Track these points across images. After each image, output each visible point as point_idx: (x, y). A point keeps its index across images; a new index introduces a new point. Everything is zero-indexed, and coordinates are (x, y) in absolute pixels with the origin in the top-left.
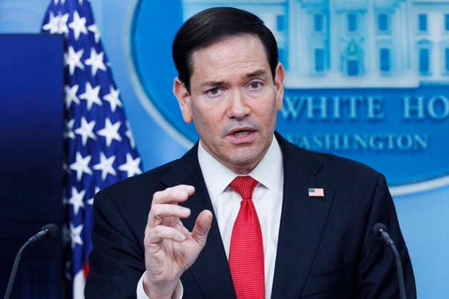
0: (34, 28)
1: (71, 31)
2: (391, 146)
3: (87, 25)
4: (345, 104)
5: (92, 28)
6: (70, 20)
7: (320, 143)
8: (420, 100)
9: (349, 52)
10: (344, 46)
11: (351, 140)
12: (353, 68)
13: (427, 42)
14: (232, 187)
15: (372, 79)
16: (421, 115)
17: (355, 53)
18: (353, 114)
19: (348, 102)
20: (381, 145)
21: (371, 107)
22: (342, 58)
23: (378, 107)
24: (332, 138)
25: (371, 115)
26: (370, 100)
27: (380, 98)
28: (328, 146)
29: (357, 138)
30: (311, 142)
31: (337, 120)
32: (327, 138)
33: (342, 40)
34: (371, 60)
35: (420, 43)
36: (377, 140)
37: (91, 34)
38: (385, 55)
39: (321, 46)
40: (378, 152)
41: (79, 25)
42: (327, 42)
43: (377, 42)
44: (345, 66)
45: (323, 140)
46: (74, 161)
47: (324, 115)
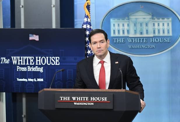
0: (81, 28)
1: (87, 27)
2: (148, 47)
3: (90, 26)
4: (140, 40)
5: (91, 27)
6: (87, 26)
7: (136, 47)
8: (154, 39)
9: (140, 30)
10: (140, 29)
11: (141, 46)
12: (141, 33)
13: (155, 28)
14: (100, 62)
15: (145, 35)
16: (154, 42)
17: (142, 30)
18: (141, 42)
19: (140, 39)
20: (147, 47)
21: (145, 40)
22: (139, 32)
23: (146, 40)
24: (138, 46)
25: (145, 42)
26: (145, 39)
27: (146, 39)
28: (137, 47)
29: (142, 46)
30: (134, 47)
31: (139, 43)
32: (137, 46)
33: (139, 28)
34: (145, 32)
35: (154, 28)
36: (146, 46)
37: (91, 28)
38: (147, 31)
39: (135, 29)
40: (146, 48)
41: (88, 26)
42: (137, 29)
43: (146, 28)
44: (140, 33)
45: (136, 46)
46: (88, 51)
47: (136, 42)
